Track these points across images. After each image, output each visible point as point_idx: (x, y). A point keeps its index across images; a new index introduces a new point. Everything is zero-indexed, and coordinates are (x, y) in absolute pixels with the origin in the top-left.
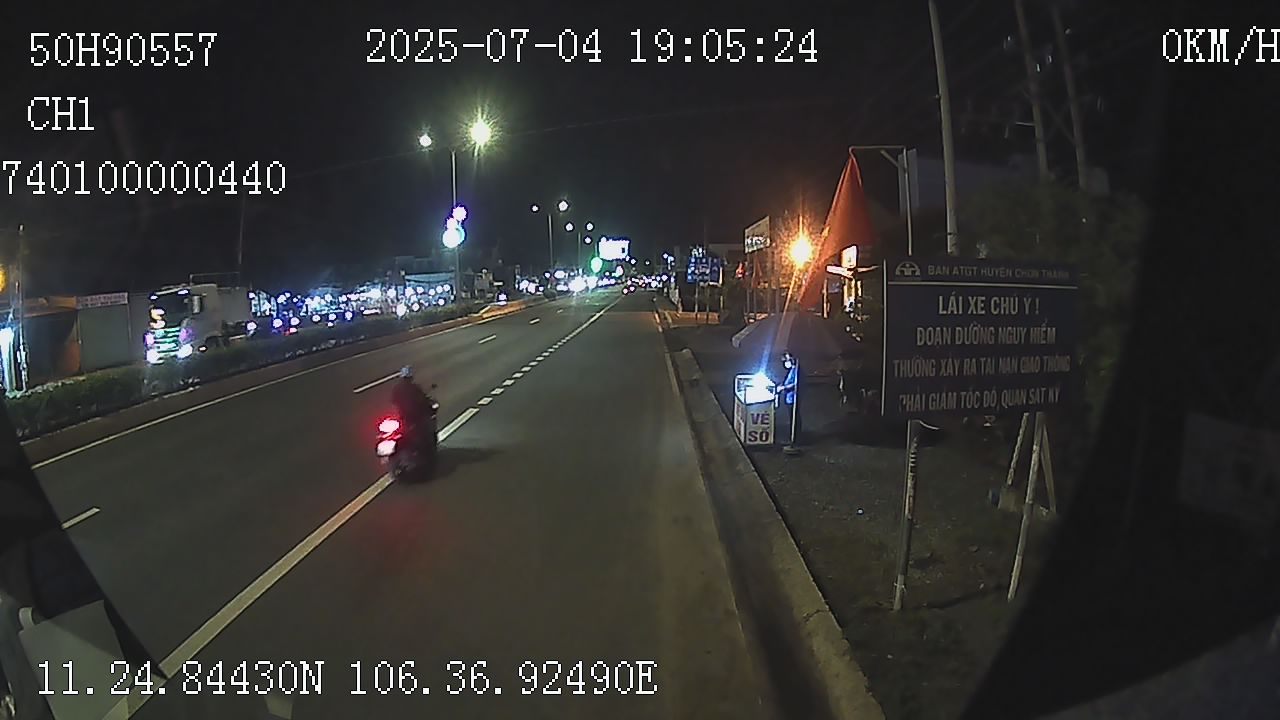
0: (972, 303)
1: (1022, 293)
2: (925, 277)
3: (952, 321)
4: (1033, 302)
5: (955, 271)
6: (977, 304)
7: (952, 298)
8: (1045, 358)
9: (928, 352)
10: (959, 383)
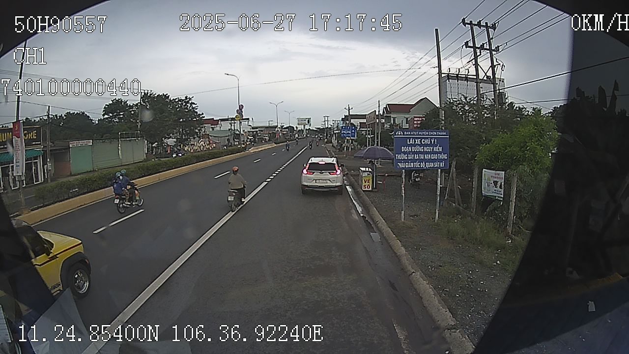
0: (417, 140)
1: (432, 138)
2: (404, 135)
3: (411, 145)
4: (434, 142)
5: (412, 133)
6: (418, 142)
7: (411, 140)
8: (439, 155)
9: (405, 153)
10: (414, 161)
